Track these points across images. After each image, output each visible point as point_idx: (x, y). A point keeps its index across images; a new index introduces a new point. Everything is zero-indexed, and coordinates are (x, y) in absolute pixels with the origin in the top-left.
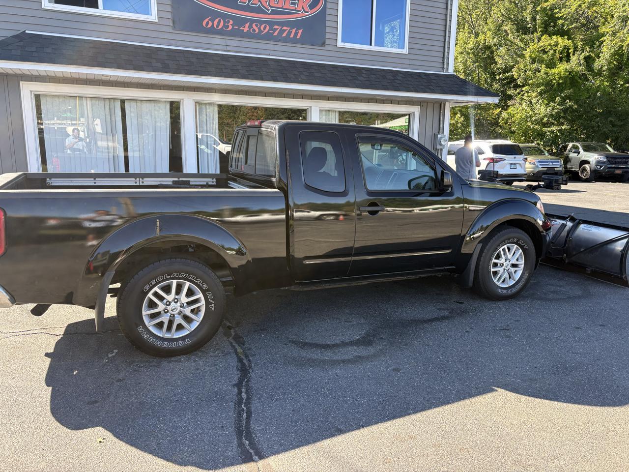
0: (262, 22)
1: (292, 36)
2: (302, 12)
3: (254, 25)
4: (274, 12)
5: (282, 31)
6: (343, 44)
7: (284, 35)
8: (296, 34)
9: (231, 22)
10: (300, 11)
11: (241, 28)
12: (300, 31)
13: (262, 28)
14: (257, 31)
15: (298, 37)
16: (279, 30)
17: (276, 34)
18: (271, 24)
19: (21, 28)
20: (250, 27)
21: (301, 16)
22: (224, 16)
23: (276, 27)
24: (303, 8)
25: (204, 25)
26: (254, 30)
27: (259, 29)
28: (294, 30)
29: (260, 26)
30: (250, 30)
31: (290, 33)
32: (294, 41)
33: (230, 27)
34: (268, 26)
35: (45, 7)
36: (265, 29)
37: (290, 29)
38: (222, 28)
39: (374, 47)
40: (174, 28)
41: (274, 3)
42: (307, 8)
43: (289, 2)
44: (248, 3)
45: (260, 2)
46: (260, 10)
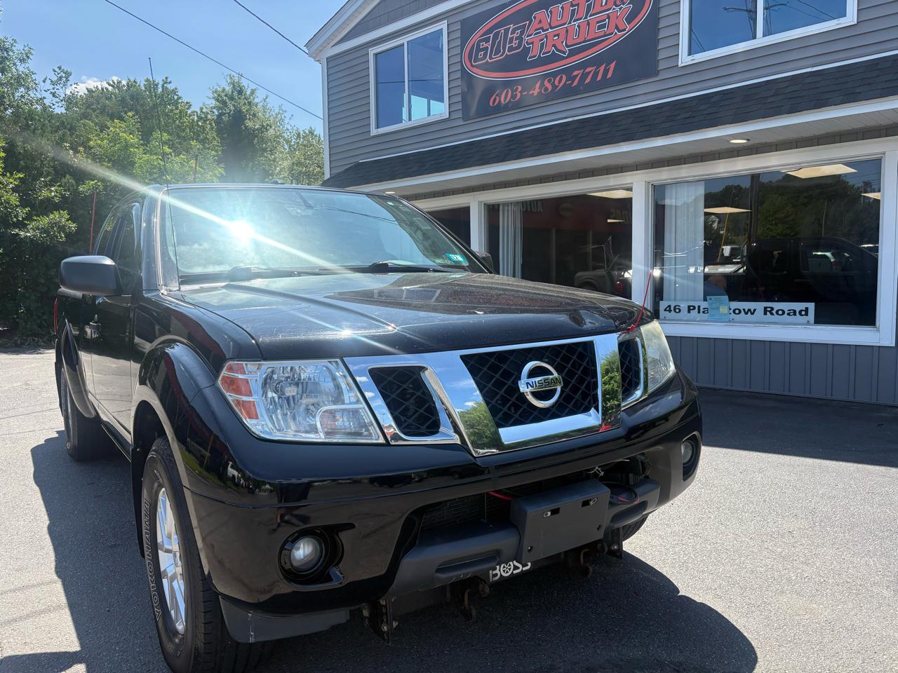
0: (555, 74)
1: (599, 78)
2: (616, 33)
3: (546, 82)
4: (572, 53)
5: (584, 76)
6: (691, 57)
7: (588, 80)
8: (606, 71)
9: (520, 88)
10: (612, 33)
11: (531, 92)
12: (612, 66)
13: (556, 83)
14: (550, 88)
15: (609, 75)
16: (579, 76)
17: (575, 83)
18: (567, 71)
19: (354, 160)
20: (542, 85)
21: (614, 39)
22: (512, 85)
23: (575, 73)
24: (617, 27)
25: (491, 105)
26: (546, 89)
27: (553, 85)
28: (602, 68)
29: (554, 82)
30: (541, 90)
31: (596, 74)
32: (605, 84)
33: (519, 95)
34: (564, 77)
35: (372, 135)
36: (559, 82)
37: (596, 69)
38: (510, 100)
39: (761, 41)
40: (464, 119)
41: (573, 38)
42: (623, 23)
43: (595, 26)
44: (540, 54)
45: (554, 46)
46: (553, 58)
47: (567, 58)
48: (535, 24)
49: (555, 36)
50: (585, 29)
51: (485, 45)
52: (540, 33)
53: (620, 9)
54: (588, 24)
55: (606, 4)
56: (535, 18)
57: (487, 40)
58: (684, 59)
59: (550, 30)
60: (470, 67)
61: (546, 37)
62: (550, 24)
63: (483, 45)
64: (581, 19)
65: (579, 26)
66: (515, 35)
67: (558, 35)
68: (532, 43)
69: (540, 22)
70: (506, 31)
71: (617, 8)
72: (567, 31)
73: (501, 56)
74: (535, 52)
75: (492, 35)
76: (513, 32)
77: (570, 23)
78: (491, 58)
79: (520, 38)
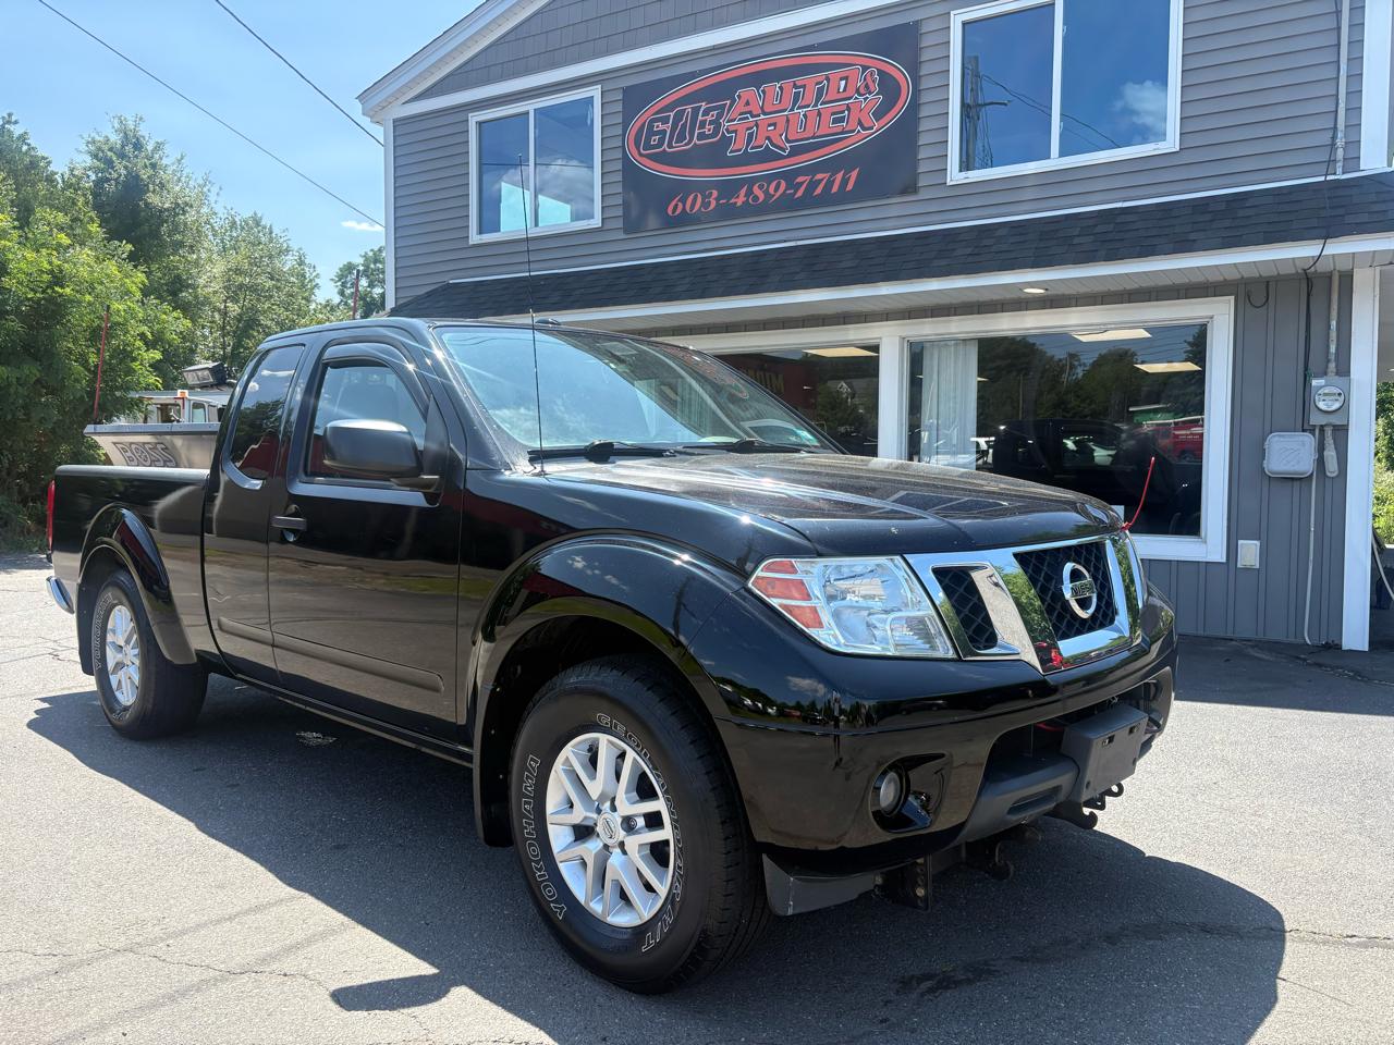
0: (769, 179)
1: (835, 189)
2: (859, 131)
3: (756, 188)
4: (795, 152)
5: (813, 185)
6: (963, 174)
7: (818, 191)
8: (845, 182)
9: (715, 193)
10: (854, 131)
11: (732, 201)
12: (854, 174)
13: (771, 191)
14: (762, 197)
15: (850, 187)
16: (805, 185)
17: (799, 194)
18: (789, 176)
19: (440, 280)
20: (750, 192)
21: (857, 139)
22: (702, 187)
23: (800, 179)
24: (860, 123)
25: (670, 213)
26: (757, 198)
27: (766, 193)
28: (839, 176)
29: (768, 187)
30: (747, 200)
31: (830, 183)
32: (843, 198)
33: (714, 204)
34: (783, 183)
35: (471, 243)
36: (777, 189)
37: (831, 176)
38: (700, 209)
39: (1055, 162)
40: (626, 231)
41: (796, 131)
42: (869, 120)
43: (828, 119)
44: (746, 148)
45: (768, 138)
46: (767, 156)
47: (785, 157)
48: (739, 106)
49: (769, 125)
50: (814, 119)
51: (662, 127)
52: (745, 118)
53: (865, 99)
54: (819, 114)
55: (845, 90)
56: (739, 96)
57: (665, 120)
58: (955, 176)
59: (762, 117)
60: (637, 157)
61: (757, 126)
62: (762, 108)
63: (658, 127)
64: (809, 106)
65: (805, 116)
66: (709, 118)
67: (775, 125)
68: (735, 131)
69: (747, 103)
70: (696, 111)
71: (861, 98)
72: (788, 121)
73: (686, 145)
74: (738, 145)
75: (672, 114)
76: (706, 112)
77: (792, 110)
78: (670, 146)
79: (716, 123)
